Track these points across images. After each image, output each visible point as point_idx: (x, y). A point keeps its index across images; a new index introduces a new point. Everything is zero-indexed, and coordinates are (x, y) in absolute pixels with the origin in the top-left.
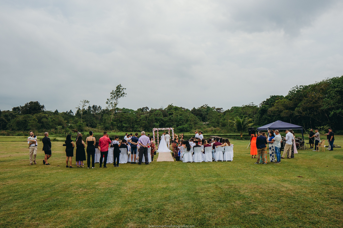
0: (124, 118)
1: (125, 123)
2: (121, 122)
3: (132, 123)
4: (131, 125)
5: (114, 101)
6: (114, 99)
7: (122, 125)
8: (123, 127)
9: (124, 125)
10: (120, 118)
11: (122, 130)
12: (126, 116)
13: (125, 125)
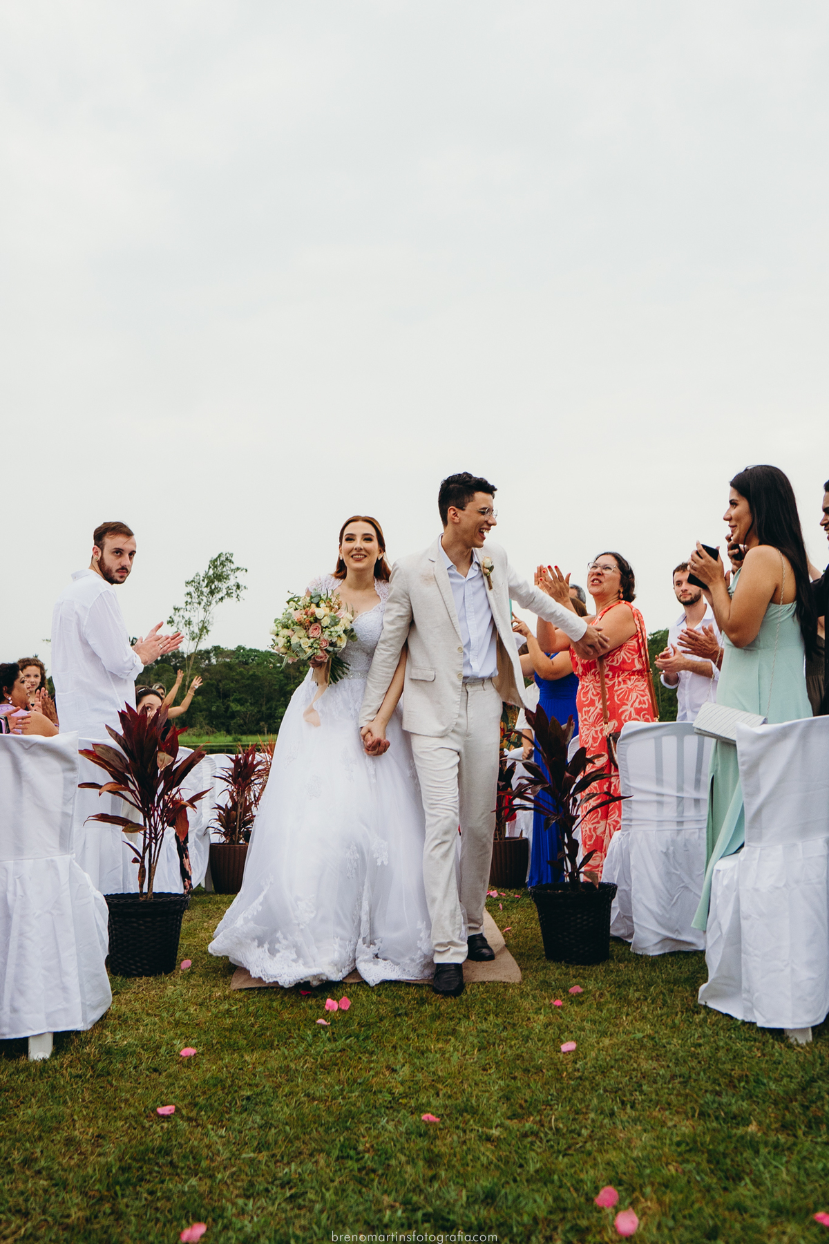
0: (237, 681)
1: (240, 701)
2: (225, 695)
3: (269, 700)
4: (264, 708)
5: (197, 615)
6: (196, 605)
7: (228, 707)
8: (233, 715)
9: (235, 707)
10: (220, 681)
11: (228, 726)
12: (245, 672)
13: (239, 708)
